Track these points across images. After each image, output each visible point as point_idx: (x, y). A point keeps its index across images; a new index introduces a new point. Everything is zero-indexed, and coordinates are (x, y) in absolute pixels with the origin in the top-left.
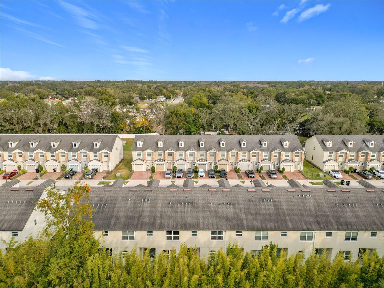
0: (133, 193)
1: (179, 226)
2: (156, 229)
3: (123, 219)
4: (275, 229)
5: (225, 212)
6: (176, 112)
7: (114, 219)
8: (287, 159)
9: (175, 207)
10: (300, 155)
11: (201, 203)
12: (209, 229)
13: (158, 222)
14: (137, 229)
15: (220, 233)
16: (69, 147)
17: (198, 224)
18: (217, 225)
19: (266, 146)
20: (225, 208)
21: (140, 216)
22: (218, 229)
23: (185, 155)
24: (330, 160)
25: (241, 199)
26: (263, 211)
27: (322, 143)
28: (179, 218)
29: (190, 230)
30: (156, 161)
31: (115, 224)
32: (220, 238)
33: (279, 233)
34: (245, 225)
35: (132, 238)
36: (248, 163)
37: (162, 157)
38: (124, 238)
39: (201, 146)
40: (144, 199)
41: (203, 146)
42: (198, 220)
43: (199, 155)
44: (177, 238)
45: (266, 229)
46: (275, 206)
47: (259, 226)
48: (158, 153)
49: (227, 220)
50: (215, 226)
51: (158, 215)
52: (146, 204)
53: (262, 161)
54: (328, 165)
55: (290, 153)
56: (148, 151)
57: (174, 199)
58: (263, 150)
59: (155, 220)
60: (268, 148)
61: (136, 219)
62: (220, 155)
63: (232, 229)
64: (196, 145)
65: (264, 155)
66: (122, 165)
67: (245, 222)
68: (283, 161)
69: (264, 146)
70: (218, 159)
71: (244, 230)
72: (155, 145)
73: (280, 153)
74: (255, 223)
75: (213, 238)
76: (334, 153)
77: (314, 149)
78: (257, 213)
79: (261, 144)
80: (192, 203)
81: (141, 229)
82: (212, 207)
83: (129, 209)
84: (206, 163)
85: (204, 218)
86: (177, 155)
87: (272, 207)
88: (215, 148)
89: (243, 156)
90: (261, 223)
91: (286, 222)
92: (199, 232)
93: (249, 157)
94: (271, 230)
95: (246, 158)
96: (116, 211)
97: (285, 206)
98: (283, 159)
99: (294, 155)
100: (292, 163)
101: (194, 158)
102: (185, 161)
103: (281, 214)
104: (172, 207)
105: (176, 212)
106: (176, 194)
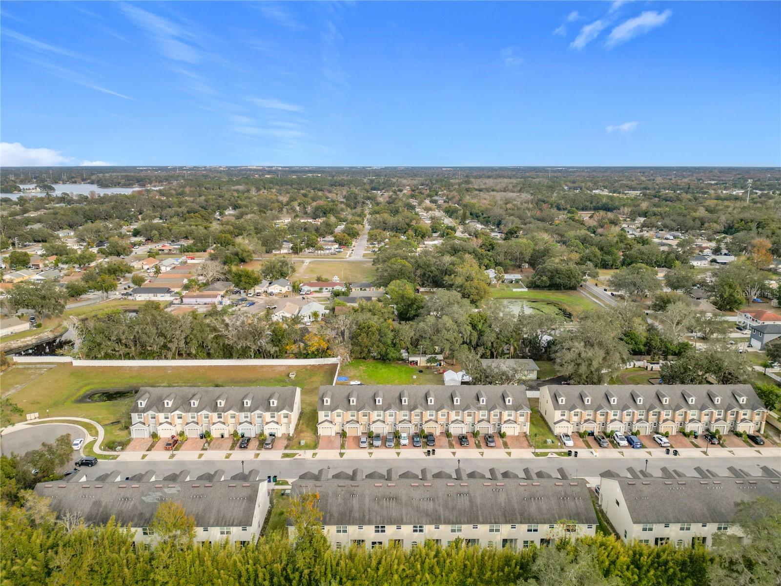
0: (341, 488)
1: (386, 521)
2: (365, 524)
3: (336, 515)
4: (468, 523)
5: (425, 507)
6: (366, 328)
7: (328, 515)
8: (509, 420)
9: (381, 503)
10: (525, 415)
11: (404, 498)
12: (411, 524)
13: (367, 518)
14: (349, 524)
15: (421, 527)
16: (239, 406)
17: (402, 519)
18: (418, 519)
19: (484, 403)
20: (425, 503)
21: (351, 511)
22: (418, 524)
23: (384, 416)
24: (563, 420)
25: (440, 495)
26: (459, 506)
27: (555, 397)
28: (385, 513)
29: (394, 524)
30: (348, 422)
31: (330, 519)
32: (421, 531)
33: (472, 526)
34: (442, 520)
35: (345, 531)
36: (462, 425)
37: (355, 418)
38: (339, 531)
39: (403, 403)
40: (352, 494)
41: (407, 403)
42: (402, 515)
43: (401, 415)
44: (384, 531)
45: (460, 523)
46: (471, 501)
47: (455, 520)
48: (350, 413)
49: (427, 515)
50: (417, 521)
51: (367, 511)
52: (354, 499)
53: (479, 422)
54: (560, 427)
55: (513, 413)
56: (339, 411)
57: (380, 495)
58: (480, 409)
59: (364, 516)
60: (486, 405)
61: (348, 515)
62: (427, 415)
63: (431, 523)
64: (398, 401)
65: (481, 414)
66: (303, 424)
67: (442, 517)
68: (505, 422)
69: (481, 403)
70: (425, 419)
71: (441, 524)
72: (346, 402)
73: (501, 413)
74: (451, 517)
75: (415, 531)
76: (567, 412)
77: (547, 403)
78: (453, 508)
79: (478, 400)
80: (396, 498)
81: (353, 524)
82: (415, 502)
83: (340, 504)
84: (410, 425)
85: (407, 514)
86: (374, 415)
87: (467, 503)
88: (421, 405)
89: (455, 416)
90: (456, 518)
91: (478, 517)
92: (402, 526)
93: (463, 417)
94: (464, 523)
95: (459, 418)
96: (329, 507)
97: (479, 501)
98: (505, 420)
99: (518, 415)
100: (515, 425)
101: (395, 419)
102: (384, 422)
103: (475, 509)
104: (378, 503)
105: (382, 508)
106: (381, 489)
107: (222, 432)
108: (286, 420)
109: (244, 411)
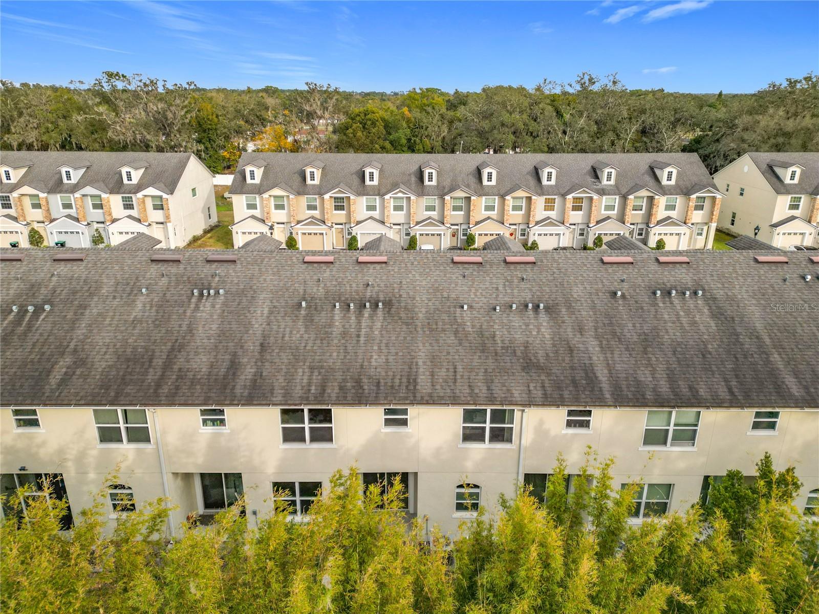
0: (163, 268)
1: (333, 390)
2: (234, 401)
3: (101, 362)
4: (734, 403)
5: (519, 337)
6: (362, 115)
7: (68, 360)
8: (669, 218)
9: (321, 318)
10: (707, 204)
11: (423, 304)
12: (454, 401)
13: (248, 372)
14: (156, 401)
15: (498, 416)
16: (51, 183)
17: (412, 382)
18: (489, 383)
19: (612, 182)
20: (516, 321)
21: (177, 348)
22: (491, 400)
23: (383, 207)
24: (793, 218)
25: (577, 291)
26: (671, 334)
27: (771, 172)
28: (334, 358)
29: (375, 403)
30: (298, 222)
32: (500, 436)
33: (748, 415)
34: (605, 386)
35: (140, 435)
36: (561, 229)
37: (316, 213)
38: (109, 435)
39: (427, 182)
40: (203, 288)
41: (434, 183)
42: (411, 365)
43: (420, 207)
44: (324, 436)
45: (696, 401)
46: (718, 314)
47: (664, 388)
48: (303, 200)
49: (529, 365)
50: (481, 389)
51: (252, 346)
52: (206, 306)
53: (598, 222)
54: (784, 234)
55: (679, 200)
56: (277, 192)
57: (320, 292)
58: (602, 192)
59: (234, 366)
60: (617, 186)
61: (158, 362)
62: (480, 204)
63: (548, 401)
64: (413, 179)
65: (604, 205)
66: (211, 238)
67: (602, 374)
68: (659, 223)
69: (605, 182)
70: (476, 216)
71: (602, 403)
72: (298, 179)
73: (651, 199)
74: (645, 376)
75: (473, 436)
76: (804, 200)
77: (742, 194)
78: (648, 342)
79: (597, 177)
80: (388, 304)
81: (172, 401)
82: (466, 316)
83: (135, 322)
84: (440, 229)
85: (434, 359)
86: (360, 205)
87: (706, 322)
88: (468, 186)
89: (545, 210)
90: (671, 379)
91: (773, 374)
92: (414, 413)
93: (563, 212)
94: (717, 403)
95: (553, 214)
96: (80, 332)
97: (755, 314)
98: (660, 217)
99: (692, 204)
100: (682, 229)
101: (409, 214)
102: (383, 223)
103: (748, 344)
104: (309, 319)
105: (324, 336)
106: (327, 273)
107: (13, 239)
108: (158, 216)
109: (60, 192)
